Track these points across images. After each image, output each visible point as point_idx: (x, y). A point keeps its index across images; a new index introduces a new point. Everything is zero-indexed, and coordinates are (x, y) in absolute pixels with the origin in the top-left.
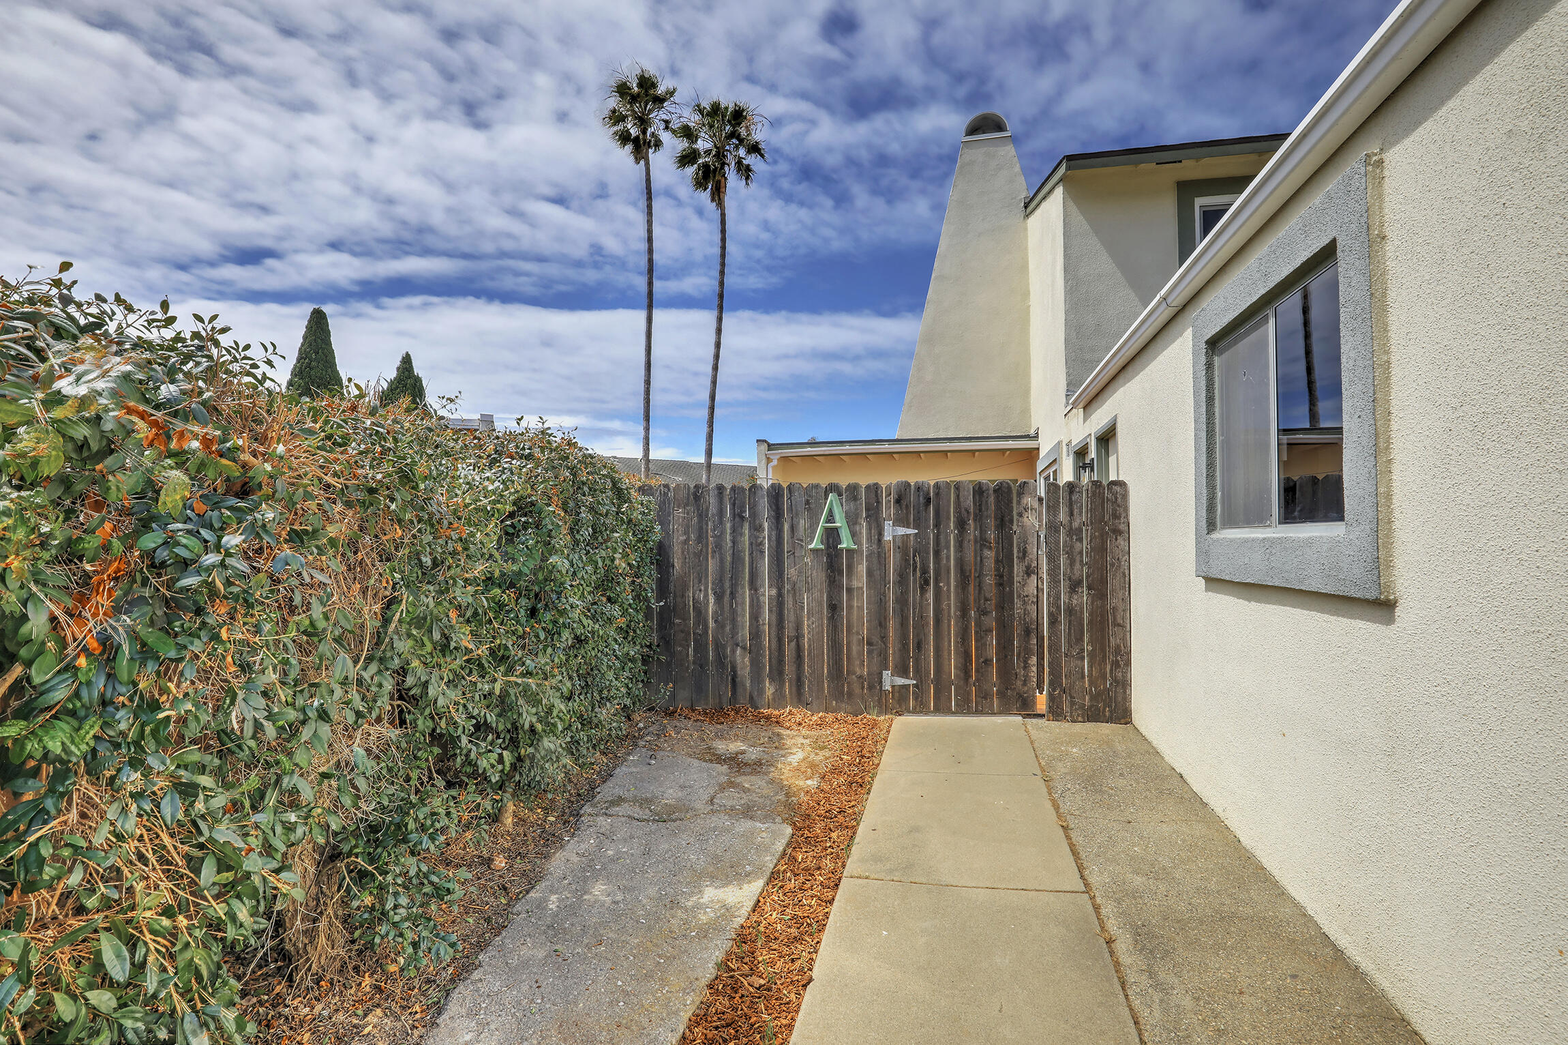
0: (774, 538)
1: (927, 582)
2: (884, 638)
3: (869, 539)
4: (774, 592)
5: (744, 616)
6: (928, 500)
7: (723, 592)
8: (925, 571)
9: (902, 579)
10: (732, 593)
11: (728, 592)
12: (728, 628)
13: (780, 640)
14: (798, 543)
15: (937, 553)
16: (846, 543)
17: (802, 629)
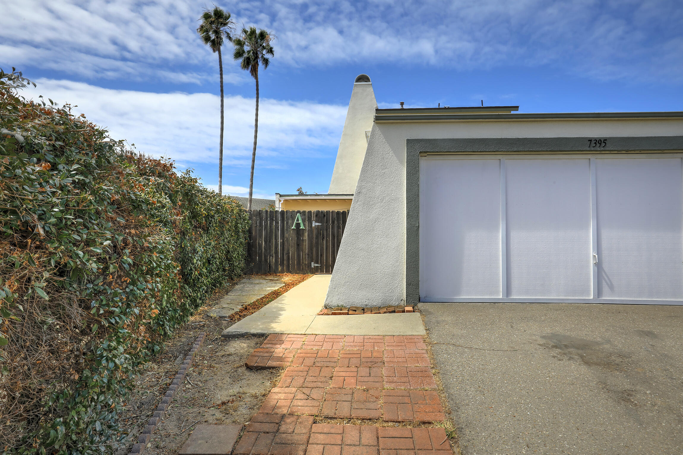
0: (282, 225)
1: (324, 238)
2: (312, 253)
3: (308, 226)
4: (282, 241)
5: (273, 247)
6: (324, 216)
7: (267, 241)
8: (323, 235)
9: (317, 238)
10: (269, 241)
11: (268, 241)
12: (268, 251)
13: (283, 254)
14: (288, 227)
15: (327, 230)
16: (302, 227)
17: (289, 251)
